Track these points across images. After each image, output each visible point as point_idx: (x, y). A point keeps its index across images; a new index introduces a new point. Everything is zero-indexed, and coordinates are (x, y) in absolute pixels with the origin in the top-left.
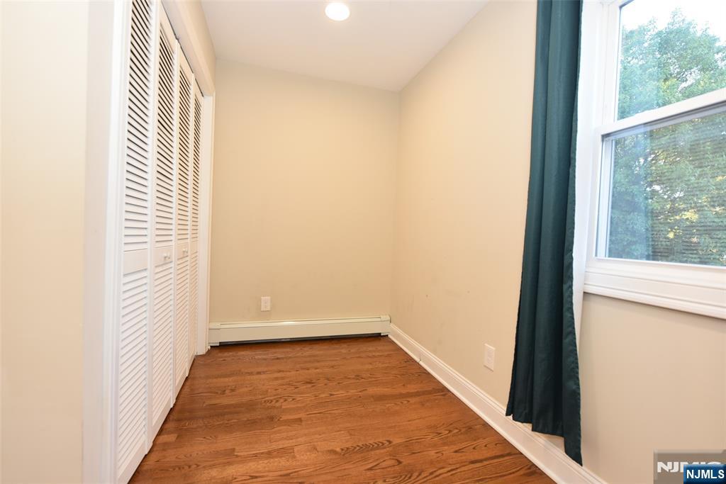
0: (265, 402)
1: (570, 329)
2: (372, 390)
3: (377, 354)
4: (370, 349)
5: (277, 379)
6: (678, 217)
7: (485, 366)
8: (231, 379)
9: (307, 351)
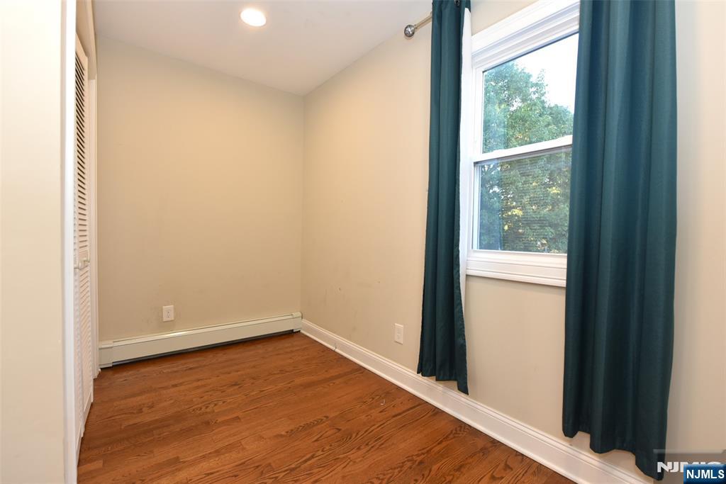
0: (194, 410)
1: (459, 301)
2: (299, 381)
3: (295, 349)
4: (287, 345)
5: (198, 387)
6: (510, 213)
7: (396, 342)
8: (144, 397)
9: (221, 357)
